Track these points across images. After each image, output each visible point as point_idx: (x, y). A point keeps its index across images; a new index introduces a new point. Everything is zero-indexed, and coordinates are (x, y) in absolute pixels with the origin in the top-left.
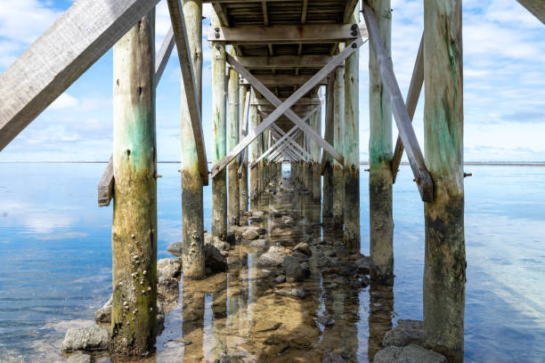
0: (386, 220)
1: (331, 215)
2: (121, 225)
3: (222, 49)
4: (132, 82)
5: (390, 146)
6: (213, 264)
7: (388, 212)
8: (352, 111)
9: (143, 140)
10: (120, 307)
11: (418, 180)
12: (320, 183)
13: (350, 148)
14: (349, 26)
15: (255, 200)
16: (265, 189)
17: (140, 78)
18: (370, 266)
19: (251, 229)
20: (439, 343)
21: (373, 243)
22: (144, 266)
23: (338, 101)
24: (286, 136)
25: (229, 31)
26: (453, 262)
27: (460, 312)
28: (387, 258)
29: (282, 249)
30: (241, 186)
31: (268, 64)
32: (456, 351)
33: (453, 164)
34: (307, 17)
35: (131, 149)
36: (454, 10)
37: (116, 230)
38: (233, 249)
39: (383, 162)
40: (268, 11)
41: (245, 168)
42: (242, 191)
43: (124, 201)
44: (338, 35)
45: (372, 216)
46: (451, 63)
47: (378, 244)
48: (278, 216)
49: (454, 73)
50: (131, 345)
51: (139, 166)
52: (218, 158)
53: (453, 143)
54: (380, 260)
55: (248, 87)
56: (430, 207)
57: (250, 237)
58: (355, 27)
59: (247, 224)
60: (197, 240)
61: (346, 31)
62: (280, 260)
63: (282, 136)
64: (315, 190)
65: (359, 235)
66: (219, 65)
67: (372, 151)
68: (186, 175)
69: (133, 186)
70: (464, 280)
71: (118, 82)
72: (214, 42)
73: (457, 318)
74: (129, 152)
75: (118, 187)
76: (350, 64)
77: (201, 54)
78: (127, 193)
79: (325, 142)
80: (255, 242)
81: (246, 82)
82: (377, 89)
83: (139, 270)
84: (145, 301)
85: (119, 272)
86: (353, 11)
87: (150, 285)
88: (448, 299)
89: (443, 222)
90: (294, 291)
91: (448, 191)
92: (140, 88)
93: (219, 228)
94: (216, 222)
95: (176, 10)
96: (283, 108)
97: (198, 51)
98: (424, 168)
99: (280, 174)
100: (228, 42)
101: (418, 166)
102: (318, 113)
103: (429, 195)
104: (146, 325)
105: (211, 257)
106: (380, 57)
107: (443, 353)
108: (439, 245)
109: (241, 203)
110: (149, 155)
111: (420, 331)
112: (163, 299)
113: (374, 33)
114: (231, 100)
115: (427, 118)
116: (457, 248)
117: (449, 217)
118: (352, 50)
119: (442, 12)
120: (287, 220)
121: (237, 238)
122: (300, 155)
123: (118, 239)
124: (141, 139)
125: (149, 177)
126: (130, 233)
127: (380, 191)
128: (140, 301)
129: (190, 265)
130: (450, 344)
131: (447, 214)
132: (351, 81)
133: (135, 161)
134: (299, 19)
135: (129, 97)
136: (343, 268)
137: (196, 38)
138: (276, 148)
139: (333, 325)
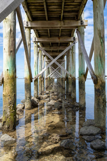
0: (83, 92)
1: (68, 92)
2: (5, 91)
3: (37, 44)
4: (9, 49)
5: (84, 70)
6: (34, 105)
7: (84, 89)
8: (74, 62)
9: (12, 66)
10: (5, 116)
11: (92, 78)
12: (65, 83)
13: (73, 72)
14: (73, 38)
15: (47, 88)
16: (49, 85)
17: (11, 48)
18: (79, 105)
19: (45, 96)
20: (99, 125)
21: (80, 98)
22: (12, 104)
23: (70, 59)
24: (55, 70)
25: (39, 38)
26: (103, 101)
27: (105, 116)
28: (84, 102)
29: (54, 101)
30: (42, 84)
31: (50, 49)
32: (104, 127)
33: (102, 73)
34: (61, 35)
35: (8, 69)
36: (102, 28)
37: (4, 93)
38: (40, 101)
39: (82, 75)
40: (50, 33)
41: (44, 79)
42: (43, 85)
43: (6, 84)
44: (70, 40)
45: (79, 91)
46: (102, 44)
47: (81, 99)
48: (53, 92)
49: (102, 47)
50: (8, 128)
51: (11, 74)
52: (36, 75)
53: (102, 67)
54: (82, 103)
55: (44, 56)
56: (96, 86)
57: (45, 98)
58: (74, 38)
59: (44, 95)
60: (29, 98)
61: (72, 39)
62: (53, 104)
63: (54, 70)
64: (64, 85)
65: (76, 97)
66: (36, 48)
67: (79, 72)
68: (26, 79)
69: (9, 80)
70: (106, 107)
71: (4, 49)
72: (34, 41)
73: (104, 118)
74: (8, 70)
75: (4, 80)
76: (73, 48)
77: (30, 44)
78: (7, 82)
79: (66, 71)
80: (46, 99)
81: (44, 54)
82: (81, 54)
83: (11, 105)
84: (13, 114)
85: (5, 106)
86: (74, 33)
87: (14, 110)
88: (101, 112)
89: (99, 90)
90: (57, 112)
91: (101, 81)
92: (11, 51)
93: (36, 95)
94: (35, 93)
95: (22, 29)
96: (54, 61)
97: (29, 43)
98: (94, 74)
99: (54, 82)
100: (38, 42)
101: (92, 74)
102: (64, 64)
103: (96, 82)
104: (13, 122)
105: (33, 103)
106: (81, 44)
107: (100, 128)
108: (98, 96)
109: (43, 89)
110: (14, 71)
111: (93, 122)
112: (19, 115)
113: (80, 38)
114: (40, 59)
115: (95, 60)
116: (103, 97)
117: (101, 88)
118: (73, 44)
119: (99, 29)
120: (56, 93)
121: (41, 98)
122: (59, 76)
123: (4, 96)
124: (11, 66)
125: (14, 77)
126: (8, 94)
127: (82, 83)
128: (11, 114)
129: (27, 105)
130: (102, 125)
131: (101, 87)
132: (73, 53)
133: (10, 72)
134: (59, 36)
135: (8, 53)
136: (71, 106)
137: (29, 39)
138: (53, 74)
139: (68, 121)
